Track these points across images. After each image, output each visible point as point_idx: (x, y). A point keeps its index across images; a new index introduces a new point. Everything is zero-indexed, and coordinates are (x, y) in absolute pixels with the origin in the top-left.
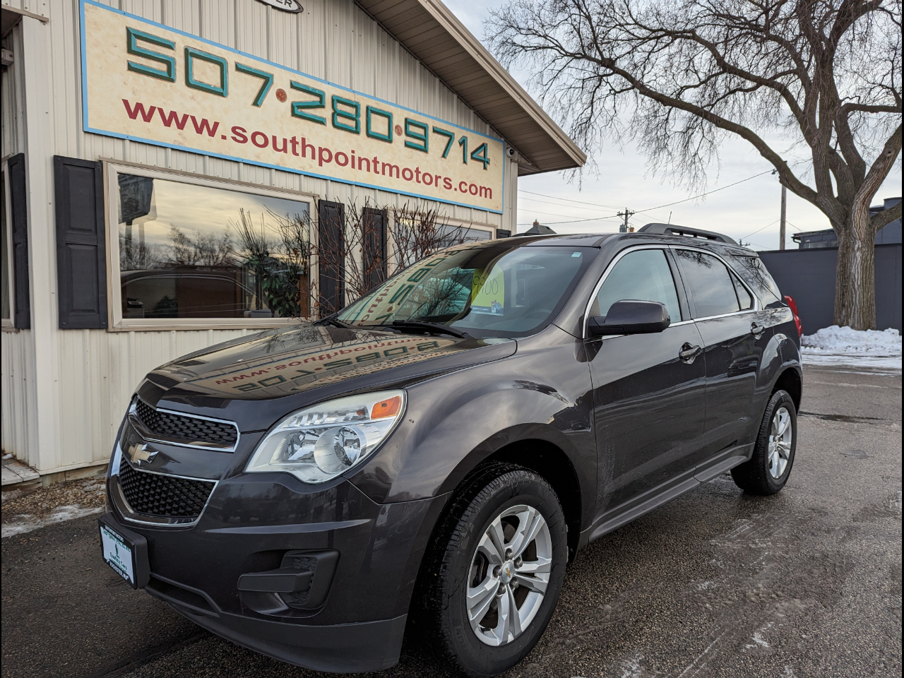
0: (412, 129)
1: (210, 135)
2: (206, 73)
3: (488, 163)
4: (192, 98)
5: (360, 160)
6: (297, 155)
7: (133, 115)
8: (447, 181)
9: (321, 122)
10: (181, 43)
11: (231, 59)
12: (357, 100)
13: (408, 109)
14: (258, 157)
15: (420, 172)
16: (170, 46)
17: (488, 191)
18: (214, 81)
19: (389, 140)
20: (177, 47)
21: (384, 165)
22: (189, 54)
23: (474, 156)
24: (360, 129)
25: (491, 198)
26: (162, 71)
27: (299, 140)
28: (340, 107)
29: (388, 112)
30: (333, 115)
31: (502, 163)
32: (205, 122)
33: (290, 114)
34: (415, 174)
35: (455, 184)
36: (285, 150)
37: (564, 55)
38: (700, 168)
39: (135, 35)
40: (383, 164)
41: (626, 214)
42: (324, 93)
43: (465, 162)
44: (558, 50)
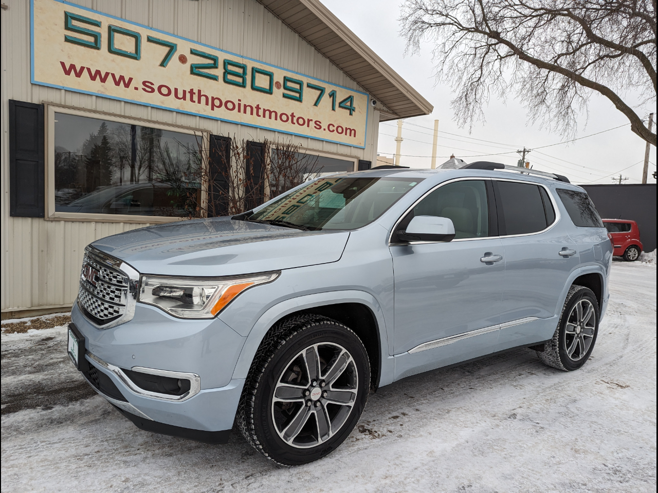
0: (289, 84)
1: (125, 87)
2: (124, 43)
3: (354, 110)
4: (113, 61)
5: (245, 106)
6: (194, 102)
7: (68, 73)
8: (318, 123)
9: (215, 78)
10: (106, 22)
11: (144, 33)
12: (244, 63)
13: (287, 70)
14: (162, 103)
15: (295, 116)
16: (98, 24)
17: (353, 132)
18: (130, 48)
19: (270, 92)
20: (102, 25)
21: (265, 111)
22: (112, 30)
23: (341, 105)
24: (246, 84)
25: (355, 136)
26: (91, 42)
27: (196, 91)
28: (230, 68)
29: (270, 72)
30: (224, 73)
31: (366, 110)
32: (122, 78)
33: (189, 72)
34: (290, 118)
35: (324, 125)
36: (184, 98)
37: (461, 30)
38: (572, 117)
39: (70, 16)
40: (264, 109)
41: (524, 152)
42: (217, 58)
43: (333, 109)
44: (456, 26)
